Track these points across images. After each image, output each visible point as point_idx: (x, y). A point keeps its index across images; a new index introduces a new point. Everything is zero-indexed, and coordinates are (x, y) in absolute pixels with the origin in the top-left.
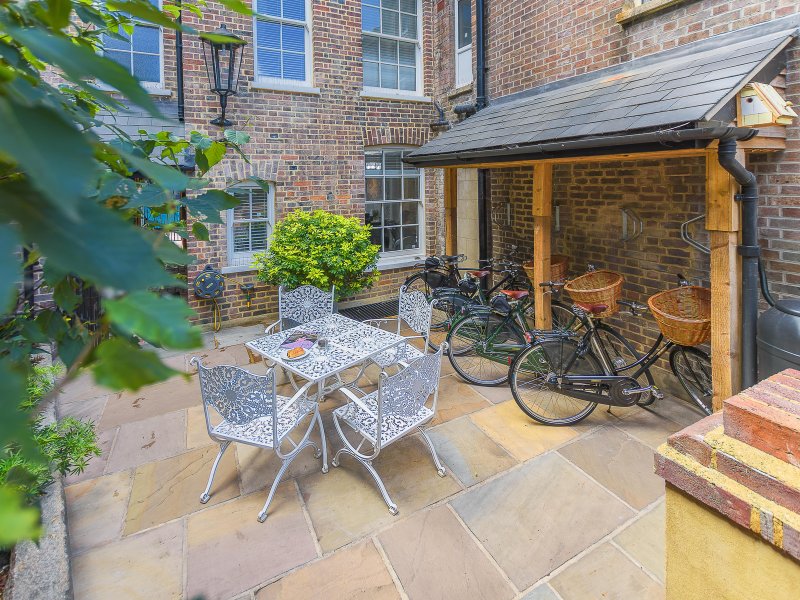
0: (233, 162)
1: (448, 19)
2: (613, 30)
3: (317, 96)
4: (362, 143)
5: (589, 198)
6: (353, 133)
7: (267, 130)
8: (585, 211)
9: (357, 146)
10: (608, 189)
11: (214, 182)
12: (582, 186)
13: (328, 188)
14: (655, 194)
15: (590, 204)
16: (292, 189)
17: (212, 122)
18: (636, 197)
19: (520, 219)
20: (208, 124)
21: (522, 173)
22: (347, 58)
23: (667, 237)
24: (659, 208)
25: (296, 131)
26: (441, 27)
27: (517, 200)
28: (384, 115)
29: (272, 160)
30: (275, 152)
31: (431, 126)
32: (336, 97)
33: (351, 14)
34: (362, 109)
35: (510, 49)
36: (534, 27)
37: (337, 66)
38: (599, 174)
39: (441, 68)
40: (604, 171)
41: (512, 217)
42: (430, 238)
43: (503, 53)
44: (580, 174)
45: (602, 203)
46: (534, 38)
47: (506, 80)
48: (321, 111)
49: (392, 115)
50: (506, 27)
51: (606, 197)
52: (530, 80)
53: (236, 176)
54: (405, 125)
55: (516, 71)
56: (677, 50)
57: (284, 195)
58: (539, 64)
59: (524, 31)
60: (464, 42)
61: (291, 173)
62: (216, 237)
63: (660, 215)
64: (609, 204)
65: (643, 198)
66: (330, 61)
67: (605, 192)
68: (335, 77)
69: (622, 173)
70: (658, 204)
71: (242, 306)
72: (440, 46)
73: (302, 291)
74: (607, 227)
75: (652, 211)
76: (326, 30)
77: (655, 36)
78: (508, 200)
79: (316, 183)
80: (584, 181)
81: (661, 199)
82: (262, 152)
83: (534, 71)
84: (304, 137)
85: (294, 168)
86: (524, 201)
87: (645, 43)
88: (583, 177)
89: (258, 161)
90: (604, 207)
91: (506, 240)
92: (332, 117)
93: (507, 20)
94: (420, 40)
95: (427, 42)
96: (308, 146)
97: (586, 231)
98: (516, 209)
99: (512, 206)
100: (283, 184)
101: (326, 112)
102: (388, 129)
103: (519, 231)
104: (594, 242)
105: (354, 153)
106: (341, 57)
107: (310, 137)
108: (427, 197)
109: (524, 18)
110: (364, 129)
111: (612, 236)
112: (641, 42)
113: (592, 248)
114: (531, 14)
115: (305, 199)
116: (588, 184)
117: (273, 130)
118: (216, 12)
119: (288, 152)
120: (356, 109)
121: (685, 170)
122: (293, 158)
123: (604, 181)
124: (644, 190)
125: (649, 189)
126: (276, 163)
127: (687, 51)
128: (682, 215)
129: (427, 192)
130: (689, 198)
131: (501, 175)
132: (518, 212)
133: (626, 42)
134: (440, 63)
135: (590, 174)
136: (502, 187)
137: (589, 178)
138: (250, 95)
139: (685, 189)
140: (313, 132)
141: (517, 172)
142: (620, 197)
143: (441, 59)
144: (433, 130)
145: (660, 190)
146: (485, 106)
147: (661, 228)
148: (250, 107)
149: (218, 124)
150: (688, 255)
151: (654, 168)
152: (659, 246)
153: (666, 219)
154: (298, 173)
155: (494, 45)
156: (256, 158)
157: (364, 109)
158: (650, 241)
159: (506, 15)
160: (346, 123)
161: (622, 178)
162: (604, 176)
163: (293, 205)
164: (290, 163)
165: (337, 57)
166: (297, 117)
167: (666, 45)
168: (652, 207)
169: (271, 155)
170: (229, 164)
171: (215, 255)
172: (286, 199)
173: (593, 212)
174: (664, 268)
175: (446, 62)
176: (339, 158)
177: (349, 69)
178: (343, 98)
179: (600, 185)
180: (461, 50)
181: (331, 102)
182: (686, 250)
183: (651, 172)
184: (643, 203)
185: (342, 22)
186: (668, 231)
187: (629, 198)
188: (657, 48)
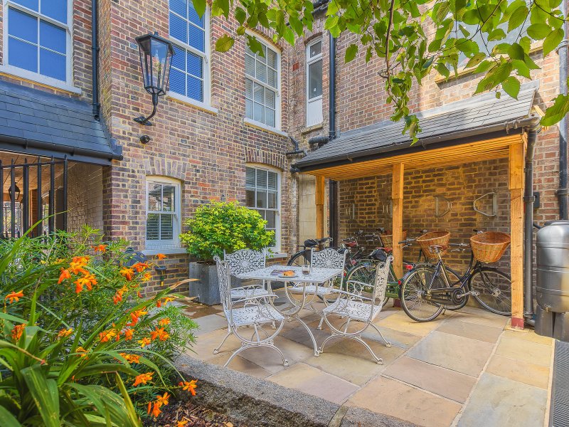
0: (152, 159)
1: (302, 76)
2: (431, 87)
3: (215, 115)
4: (244, 159)
5: (414, 194)
6: (239, 150)
7: (179, 136)
8: (411, 202)
9: (241, 161)
10: (426, 186)
11: (136, 174)
12: (409, 186)
13: (222, 191)
14: (456, 186)
15: (413, 197)
16: (196, 188)
17: (135, 120)
18: (445, 189)
19: (362, 214)
20: (132, 121)
21: (364, 182)
22: (236, 90)
23: (463, 211)
24: (459, 194)
25: (199, 141)
26: (296, 82)
27: (360, 201)
28: (258, 140)
29: (182, 162)
30: (184, 155)
31: (287, 154)
32: (228, 119)
33: (239, 56)
34: (244, 133)
35: (356, 98)
36: (375, 83)
37: (229, 94)
38: (421, 177)
39: (295, 112)
40: (424, 175)
41: (356, 213)
42: (285, 239)
43: (351, 100)
44: (408, 179)
45: (422, 196)
46: (375, 91)
47: (353, 119)
48: (217, 128)
49: (263, 141)
50: (352, 83)
51: (425, 191)
52: (372, 119)
53: (154, 170)
54: (271, 151)
55: (361, 113)
56: (470, 100)
57: (190, 192)
58: (378, 108)
59: (366, 86)
60: (313, 94)
61: (196, 175)
62: (137, 223)
63: (459, 198)
64: (427, 196)
65: (449, 189)
66: (224, 89)
67: (424, 188)
68: (227, 103)
69: (435, 176)
70: (457, 192)
71: (156, 286)
72: (295, 96)
73: (240, 254)
74: (425, 211)
75: (454, 196)
76: (222, 64)
77: (457, 91)
78: (353, 202)
79: (214, 186)
80: (410, 183)
81: (459, 189)
82: (174, 154)
83: (375, 113)
84: (205, 146)
85: (198, 171)
86: (366, 201)
87: (451, 95)
88: (410, 180)
89: (171, 161)
90: (424, 198)
91: (350, 230)
92: (225, 134)
93: (354, 79)
94: (279, 89)
95: (284, 92)
96: (208, 154)
97: (411, 215)
98: (359, 207)
99: (356, 206)
100: (189, 183)
101: (221, 129)
102: (261, 152)
103: (362, 222)
104: (416, 221)
105: (239, 166)
106: (232, 88)
107: (209, 147)
108: (282, 207)
109: (367, 77)
110: (246, 148)
111: (428, 216)
112: (449, 94)
113: (415, 225)
114: (373, 75)
115: (206, 198)
116: (413, 185)
117: (183, 137)
118: (140, 24)
119: (193, 157)
120: (241, 131)
121: (474, 170)
122: (198, 163)
123: (424, 182)
124: (450, 184)
125: (453, 184)
126: (185, 164)
127: (476, 100)
128: (473, 197)
129: (283, 204)
130: (476, 186)
131: (348, 185)
132: (361, 210)
133: (440, 94)
134: (294, 108)
135: (414, 178)
136: (348, 193)
137: (413, 181)
138: (166, 103)
139: (474, 181)
140: (211, 143)
141: (360, 182)
142: (434, 190)
143: (295, 106)
144: (289, 158)
145: (459, 183)
146: (335, 138)
147: (460, 206)
148: (166, 113)
149: (141, 122)
150: (475, 220)
151: (456, 170)
152: (459, 217)
153: (463, 200)
154: (201, 176)
155: (343, 95)
156: (170, 157)
157: (246, 133)
158: (453, 215)
159: (353, 75)
160: (234, 141)
161: (436, 178)
162: (424, 178)
163: (197, 201)
164: (195, 166)
165: (229, 87)
166: (201, 130)
167: (464, 96)
168: (455, 194)
169: (181, 158)
170: (148, 159)
171: (136, 238)
172: (192, 196)
173: (416, 202)
174: (461, 230)
175: (300, 107)
176: (230, 168)
177: (237, 99)
178: (233, 121)
179: (420, 184)
180: (311, 100)
181: (224, 122)
182: (474, 217)
183: (454, 173)
184: (449, 193)
185: (233, 61)
186: (464, 207)
187: (439, 190)
188: (458, 98)
